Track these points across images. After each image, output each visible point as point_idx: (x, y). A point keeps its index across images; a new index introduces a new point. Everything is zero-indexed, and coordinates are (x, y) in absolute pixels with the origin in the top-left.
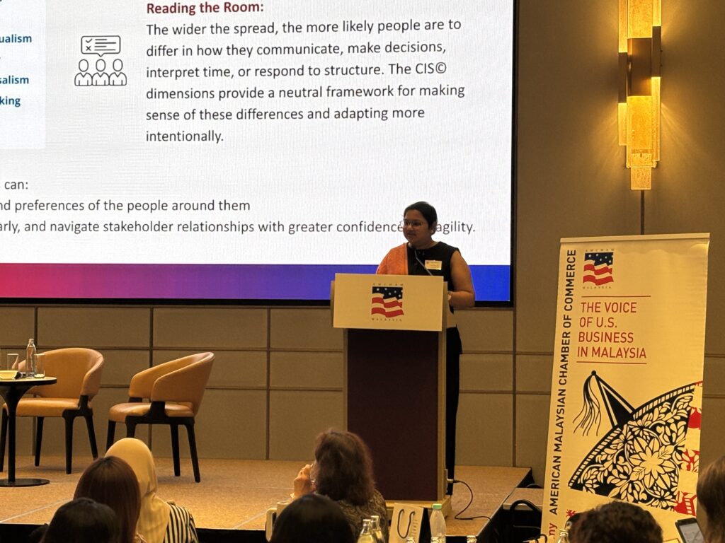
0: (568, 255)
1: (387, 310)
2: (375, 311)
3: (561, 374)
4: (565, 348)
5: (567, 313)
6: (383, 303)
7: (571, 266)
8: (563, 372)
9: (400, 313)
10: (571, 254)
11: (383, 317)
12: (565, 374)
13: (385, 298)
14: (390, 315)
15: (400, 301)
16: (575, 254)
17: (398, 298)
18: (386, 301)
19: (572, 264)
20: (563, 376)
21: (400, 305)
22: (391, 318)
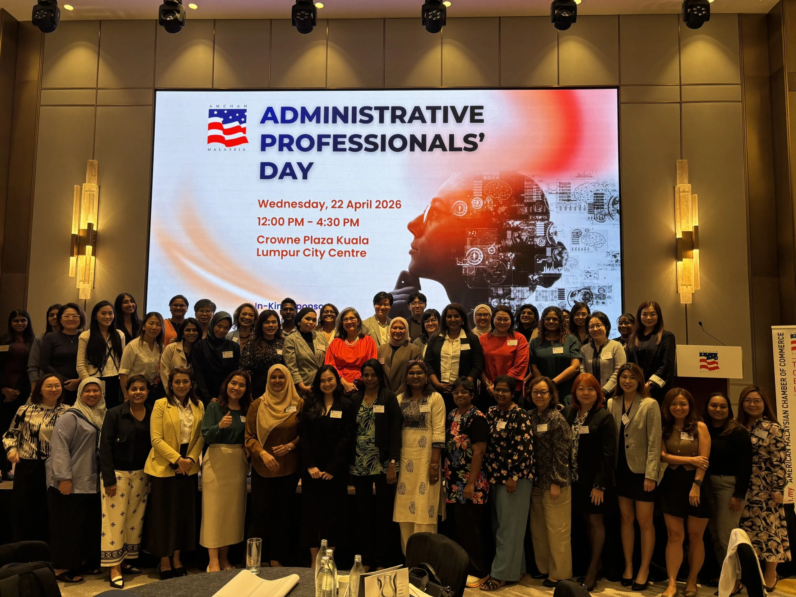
0: (778, 335)
1: (709, 366)
2: (702, 367)
3: (784, 402)
4: (784, 387)
5: (782, 368)
6: (706, 362)
7: (781, 342)
8: (785, 401)
9: (717, 368)
10: (781, 335)
11: (707, 370)
12: (786, 402)
13: (707, 359)
14: (711, 369)
15: (716, 361)
16: (783, 335)
17: (715, 359)
18: (708, 361)
19: (782, 340)
20: (785, 403)
21: (717, 363)
22: (712, 371)
